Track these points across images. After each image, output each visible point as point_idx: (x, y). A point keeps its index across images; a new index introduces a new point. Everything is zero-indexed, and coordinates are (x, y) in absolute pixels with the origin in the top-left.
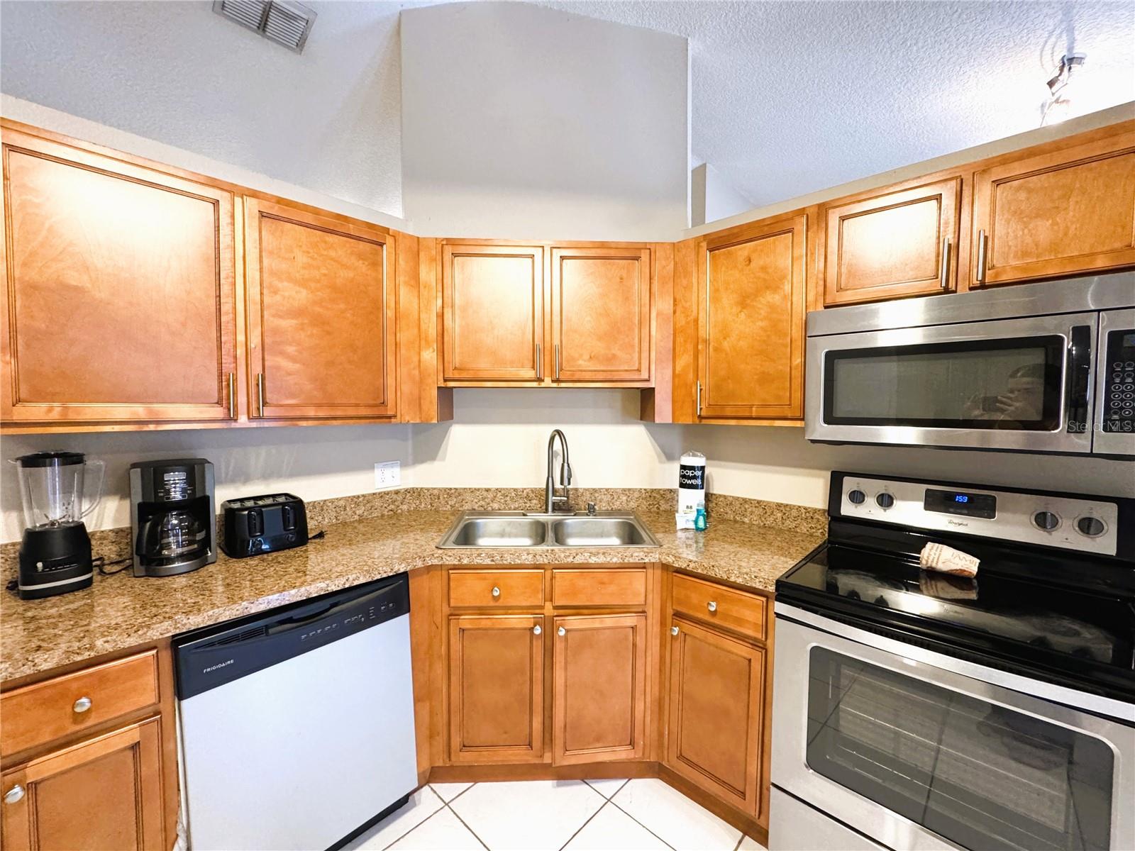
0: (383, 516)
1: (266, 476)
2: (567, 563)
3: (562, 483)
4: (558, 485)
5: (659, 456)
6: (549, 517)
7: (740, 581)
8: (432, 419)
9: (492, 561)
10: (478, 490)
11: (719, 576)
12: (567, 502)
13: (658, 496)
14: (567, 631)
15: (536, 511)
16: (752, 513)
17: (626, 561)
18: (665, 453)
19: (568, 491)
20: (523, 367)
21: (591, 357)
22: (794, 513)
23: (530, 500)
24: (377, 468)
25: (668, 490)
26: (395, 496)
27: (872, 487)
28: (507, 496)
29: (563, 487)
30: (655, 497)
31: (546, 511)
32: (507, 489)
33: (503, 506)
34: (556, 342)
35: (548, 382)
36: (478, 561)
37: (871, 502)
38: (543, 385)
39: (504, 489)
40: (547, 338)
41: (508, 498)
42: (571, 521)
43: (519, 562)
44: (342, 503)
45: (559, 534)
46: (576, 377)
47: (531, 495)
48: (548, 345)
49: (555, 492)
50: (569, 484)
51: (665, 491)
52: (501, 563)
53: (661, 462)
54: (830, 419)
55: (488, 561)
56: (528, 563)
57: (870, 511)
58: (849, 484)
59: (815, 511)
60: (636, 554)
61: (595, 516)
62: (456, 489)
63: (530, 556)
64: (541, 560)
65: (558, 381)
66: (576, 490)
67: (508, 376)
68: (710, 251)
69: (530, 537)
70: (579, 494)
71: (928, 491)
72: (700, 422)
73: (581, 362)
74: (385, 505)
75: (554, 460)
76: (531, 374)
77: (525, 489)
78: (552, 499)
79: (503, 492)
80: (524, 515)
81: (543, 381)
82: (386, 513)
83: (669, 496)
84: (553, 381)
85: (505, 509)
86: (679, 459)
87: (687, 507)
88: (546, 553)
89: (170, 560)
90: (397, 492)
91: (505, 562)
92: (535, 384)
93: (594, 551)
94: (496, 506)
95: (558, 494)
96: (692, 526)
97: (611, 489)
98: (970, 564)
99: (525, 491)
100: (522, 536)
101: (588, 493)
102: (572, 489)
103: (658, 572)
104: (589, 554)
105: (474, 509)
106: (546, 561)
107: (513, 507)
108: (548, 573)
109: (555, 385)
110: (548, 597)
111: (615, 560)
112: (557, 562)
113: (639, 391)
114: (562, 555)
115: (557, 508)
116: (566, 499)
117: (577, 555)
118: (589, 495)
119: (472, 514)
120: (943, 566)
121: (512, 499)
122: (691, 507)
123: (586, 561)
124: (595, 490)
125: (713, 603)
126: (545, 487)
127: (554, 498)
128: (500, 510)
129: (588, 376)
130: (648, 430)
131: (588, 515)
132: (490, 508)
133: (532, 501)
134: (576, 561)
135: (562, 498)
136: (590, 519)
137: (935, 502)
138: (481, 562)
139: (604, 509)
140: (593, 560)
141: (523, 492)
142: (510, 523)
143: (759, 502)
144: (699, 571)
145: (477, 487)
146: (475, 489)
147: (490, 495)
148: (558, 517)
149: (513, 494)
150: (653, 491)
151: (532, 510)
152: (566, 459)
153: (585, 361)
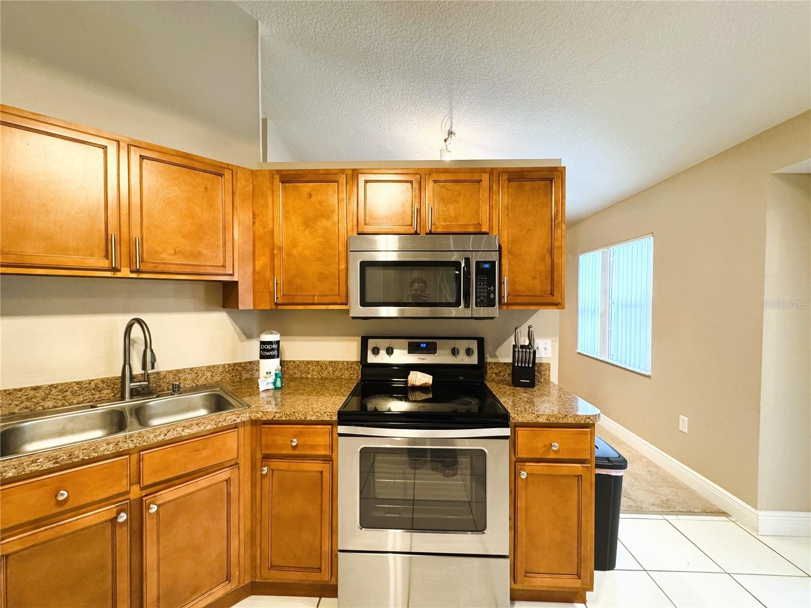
2: (158, 442)
3: (144, 367)
4: (137, 370)
5: (239, 336)
6: (128, 404)
7: (314, 418)
9: (57, 462)
10: (21, 390)
11: (298, 419)
12: (147, 386)
13: (240, 369)
14: (159, 506)
15: (109, 400)
16: (313, 370)
17: (219, 425)
18: (244, 333)
19: (148, 375)
20: (91, 255)
21: (175, 252)
22: (340, 366)
23: (100, 391)
25: (249, 362)
27: (383, 343)
28: (67, 391)
29: (143, 372)
30: (237, 370)
31: (123, 398)
32: (67, 383)
33: (60, 403)
34: (136, 233)
35: (125, 272)
36: (33, 468)
37: (383, 352)
38: (119, 275)
39: (62, 384)
40: (125, 229)
41: (68, 393)
42: (153, 403)
43: (96, 455)
45: (140, 415)
46: (160, 269)
47: (101, 385)
48: (125, 237)
49: (132, 379)
50: (153, 368)
51: (245, 363)
52: (69, 462)
53: (241, 341)
54: (364, 303)
55: (50, 465)
56: (109, 453)
57: (382, 358)
58: (372, 343)
59: (353, 363)
60: (229, 418)
61: (180, 394)
64: (124, 446)
65: (138, 271)
66: (158, 373)
67: (70, 263)
68: (282, 183)
69: (102, 427)
70: (162, 377)
71: (409, 343)
72: (277, 307)
73: (164, 255)
75: (131, 347)
76: (105, 263)
77: (93, 380)
78: (128, 385)
79: (60, 388)
80: (92, 407)
81: (119, 271)
83: (249, 367)
84: (132, 272)
85: (63, 405)
86: (259, 337)
87: (267, 373)
88: (132, 437)
91: (76, 460)
92: (109, 274)
93: (187, 424)
94: (50, 404)
95: (136, 380)
96: (272, 387)
97: (196, 368)
99: (93, 383)
100: (93, 428)
101: (171, 374)
102: (154, 373)
103: (248, 428)
104: (182, 428)
105: (14, 413)
106: (132, 446)
107: (75, 401)
108: (134, 457)
109: (134, 275)
110: (134, 480)
111: (209, 427)
112: (144, 444)
113: (221, 283)
114: (152, 436)
115: (135, 393)
116: (147, 383)
117: (168, 431)
118: (172, 377)
119: (10, 419)
120: (418, 383)
121: (74, 393)
122: (270, 373)
123: (179, 435)
124: (179, 371)
125: (294, 440)
126: (120, 375)
127: (132, 384)
128: (56, 407)
129: (172, 269)
130: (230, 316)
131: (172, 394)
132: (40, 408)
133: (103, 392)
134: (167, 438)
135: (142, 383)
136: (176, 397)
137: (413, 349)
138: (37, 468)
139: (188, 386)
140: (187, 432)
141: (90, 384)
142: (72, 420)
143: (318, 362)
144: (284, 418)
145: (18, 387)
146: (15, 390)
147: (41, 394)
148: (138, 402)
149: (76, 388)
150: (235, 364)
151: (101, 401)
152: (149, 347)
153: (170, 255)
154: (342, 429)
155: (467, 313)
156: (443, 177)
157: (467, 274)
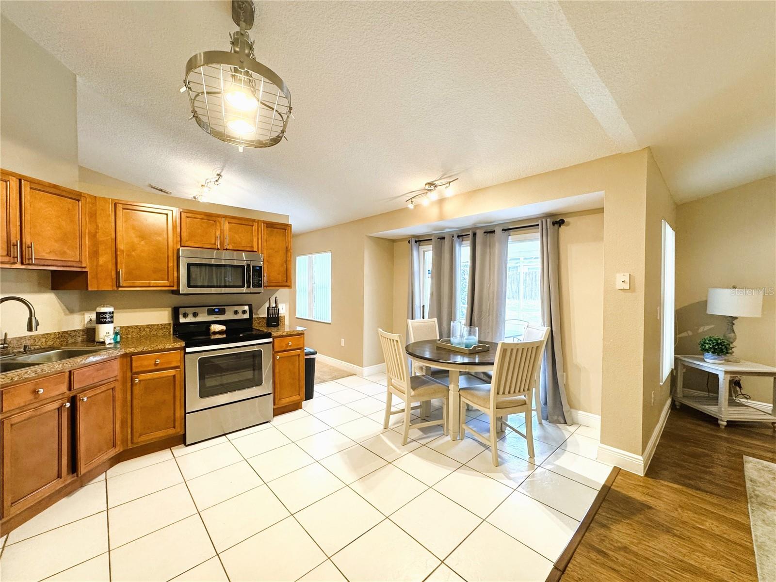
5: (63, 310)
7: (170, 347)
9: (36, 374)
11: (160, 348)
13: (67, 335)
16: (133, 332)
18: (68, 309)
21: (50, 252)
22: (155, 327)
25: (73, 331)
27: (190, 311)
30: (65, 336)
35: (18, 265)
37: (191, 316)
43: (54, 370)
51: (71, 331)
53: (66, 314)
54: (189, 286)
55: (33, 375)
56: (60, 369)
57: (190, 319)
58: (182, 311)
59: (166, 324)
60: (115, 352)
63: (61, 366)
64: (67, 366)
65: (27, 265)
71: (208, 309)
72: (118, 289)
73: (43, 254)
83: (73, 334)
84: (23, 264)
86: (95, 310)
87: (106, 333)
91: (44, 373)
96: (112, 341)
98: (223, 328)
104: (93, 357)
106: (70, 366)
109: (23, 267)
113: (50, 271)
114: (79, 361)
117: (87, 358)
120: (217, 330)
122: (109, 333)
125: (157, 360)
130: (57, 296)
137: (211, 312)
138: (27, 376)
143: (137, 326)
144: (150, 349)
150: (63, 332)
152: (33, 316)
153: (47, 253)
154: (188, 350)
155: (249, 291)
156: (233, 221)
157: (249, 271)
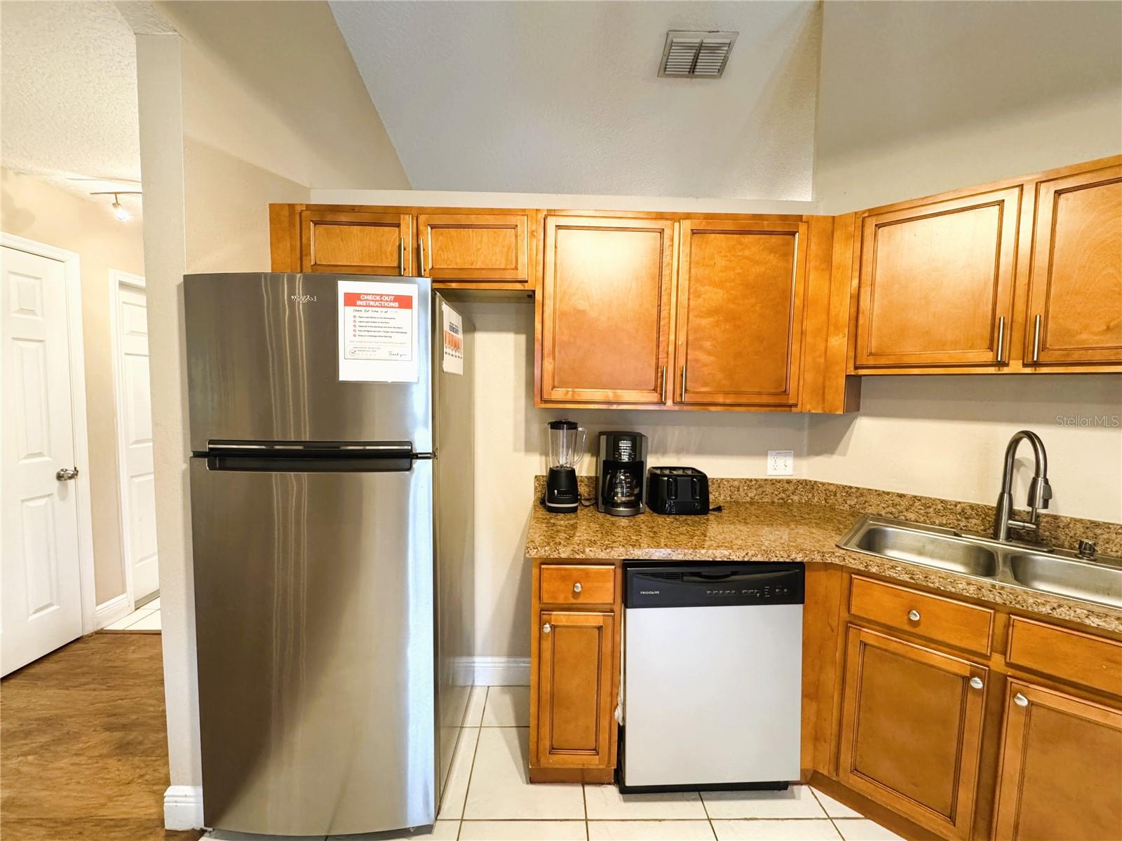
0: (773, 502)
1: (679, 451)
2: (1038, 614)
3: (1031, 502)
4: (1021, 504)
6: (1001, 546)
8: (837, 409)
9: (913, 579)
10: (888, 493)
12: (1034, 531)
14: (1031, 703)
15: (977, 533)
19: (1038, 516)
20: (972, 347)
21: (1108, 328)
23: (966, 518)
24: (772, 455)
26: (786, 486)
28: (930, 507)
29: (1030, 509)
31: (996, 536)
32: (931, 499)
33: (922, 519)
34: (1037, 309)
35: (1016, 366)
36: (892, 574)
38: (1006, 370)
39: (926, 498)
40: (1020, 306)
41: (931, 510)
42: (1041, 558)
43: (953, 590)
44: (736, 483)
45: (1019, 569)
46: (1076, 357)
47: (969, 512)
48: (1019, 317)
49: (1012, 514)
50: (1046, 506)
52: (924, 584)
55: (906, 578)
56: (968, 595)
61: (1095, 560)
62: (858, 488)
63: (972, 588)
64: (989, 597)
65: (1036, 364)
66: (1056, 518)
67: (947, 360)
69: (965, 564)
70: (1061, 525)
73: (1084, 336)
74: (776, 493)
75: (1015, 471)
76: (988, 356)
77: (960, 503)
78: (1005, 522)
79: (923, 502)
80: (956, 534)
81: (1007, 365)
82: (776, 501)
84: (1025, 365)
85: (925, 522)
88: (1001, 588)
89: (618, 505)
90: (789, 482)
91: (931, 585)
92: (992, 370)
93: (1096, 609)
94: (912, 516)
95: (1017, 517)
99: (959, 505)
100: (954, 561)
101: (1079, 525)
102: (1046, 515)
104: (1085, 612)
105: (881, 515)
106: (999, 600)
107: (937, 522)
108: (1001, 618)
109: (1028, 370)
110: (999, 646)
112: (1018, 606)
114: (1031, 601)
115: (1012, 535)
116: (1034, 527)
117: (1060, 606)
118: (1082, 530)
119: (878, 520)
121: (937, 512)
123: (1079, 620)
124: (1096, 525)
126: (995, 505)
127: (1010, 522)
128: (917, 522)
129: (1098, 356)
131: (1076, 556)
132: (903, 518)
133: (970, 520)
134: (1056, 614)
135: (1026, 524)
136: (1083, 563)
138: (895, 575)
139: (1114, 554)
140: (1094, 622)
141: (956, 506)
142: (933, 541)
145: (886, 490)
146: (884, 492)
147: (905, 503)
148: (1018, 549)
149: (939, 507)
151: (969, 531)
152: (1042, 475)
153: (1095, 334)
